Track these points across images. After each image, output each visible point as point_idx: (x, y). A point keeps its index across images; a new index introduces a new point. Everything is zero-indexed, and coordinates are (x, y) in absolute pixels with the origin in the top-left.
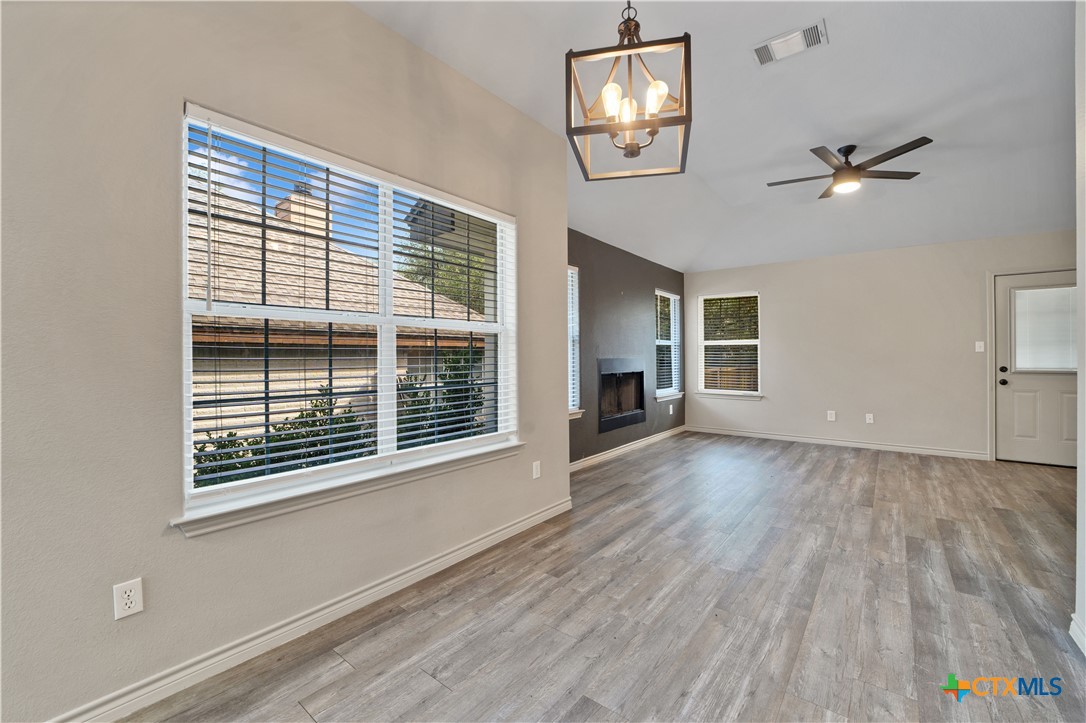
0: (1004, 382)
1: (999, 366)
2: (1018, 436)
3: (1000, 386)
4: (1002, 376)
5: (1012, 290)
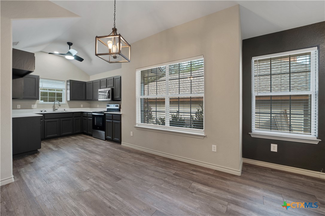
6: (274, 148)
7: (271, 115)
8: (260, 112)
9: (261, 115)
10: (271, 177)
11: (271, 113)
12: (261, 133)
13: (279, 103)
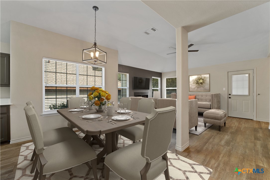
1: (229, 94)
2: (233, 111)
3: (229, 99)
4: (229, 96)
5: (232, 75)
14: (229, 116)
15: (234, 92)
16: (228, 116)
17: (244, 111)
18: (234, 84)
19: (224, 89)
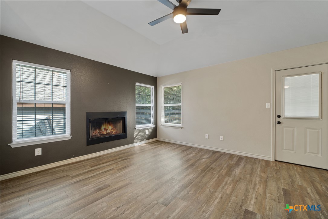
0: (279, 123)
1: (277, 115)
2: (285, 149)
3: (277, 125)
4: (278, 120)
5: (283, 77)
6: (38, 152)
7: (35, 122)
8: (23, 120)
9: (24, 122)
10: (36, 179)
11: (35, 120)
12: (24, 141)
13: (44, 110)
14: (277, 159)
15: (288, 112)
16: (275, 160)
17: (308, 151)
18: (288, 96)
19: (268, 105)
